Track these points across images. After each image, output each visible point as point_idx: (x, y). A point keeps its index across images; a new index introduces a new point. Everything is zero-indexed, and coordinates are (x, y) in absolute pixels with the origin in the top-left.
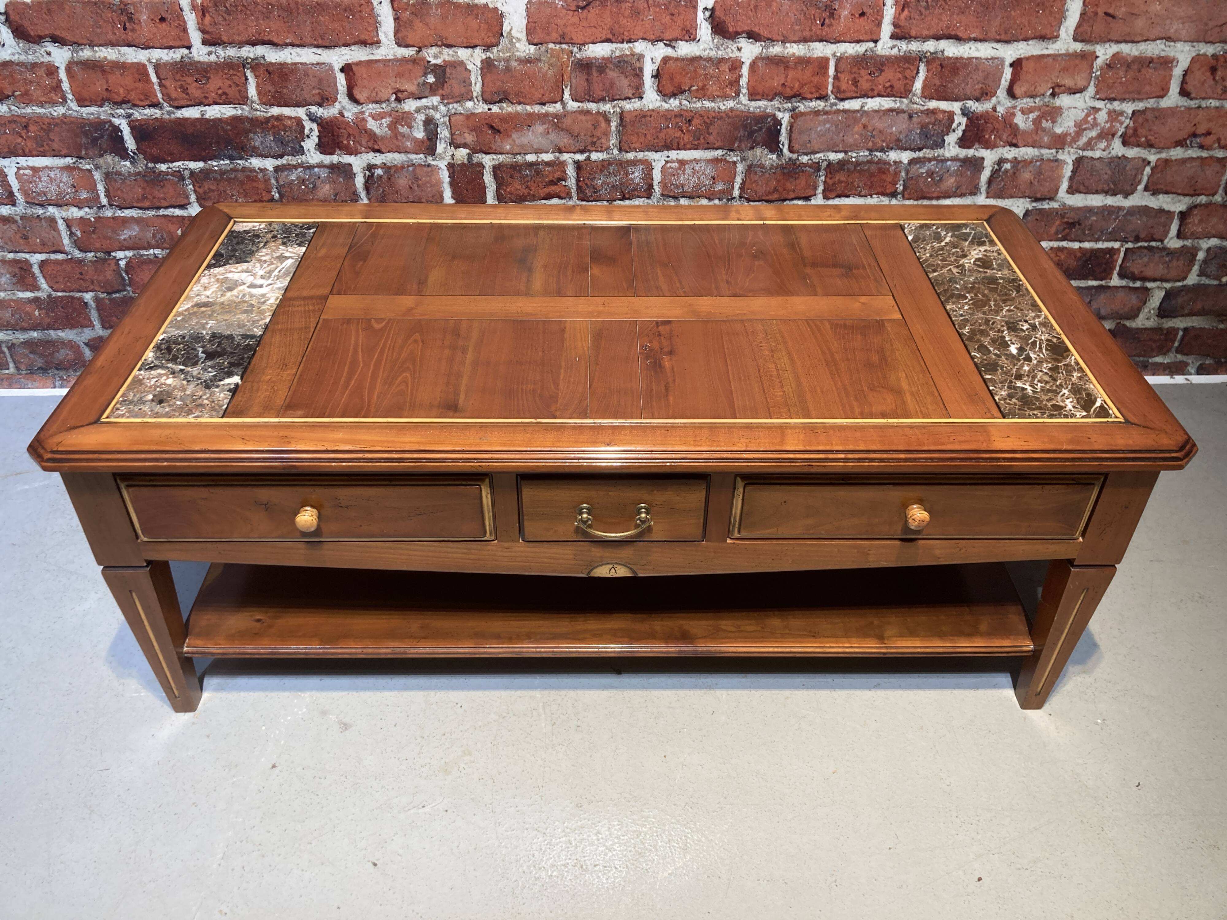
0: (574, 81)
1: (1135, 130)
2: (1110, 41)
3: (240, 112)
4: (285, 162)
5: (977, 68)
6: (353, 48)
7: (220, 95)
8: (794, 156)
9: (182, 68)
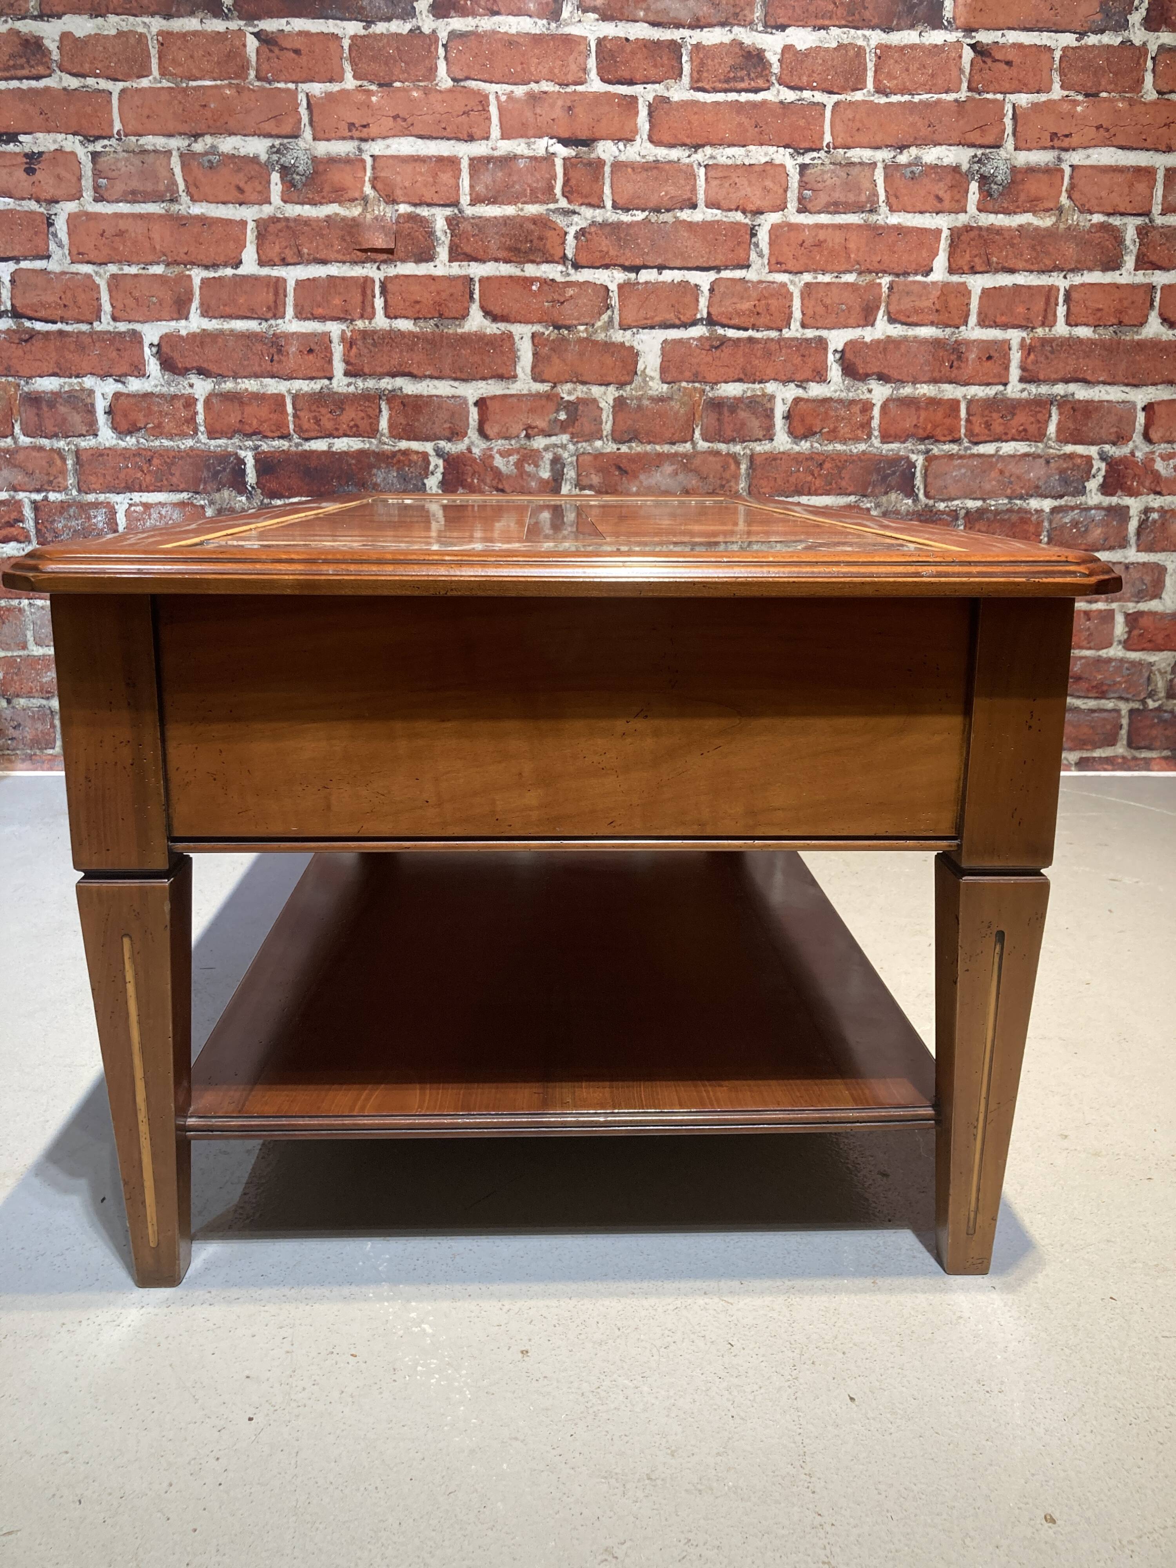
0: (705, 420)
3: (367, 446)
5: (1109, 412)
6: (489, 382)
7: (351, 427)
8: (931, 502)
9: (319, 399)
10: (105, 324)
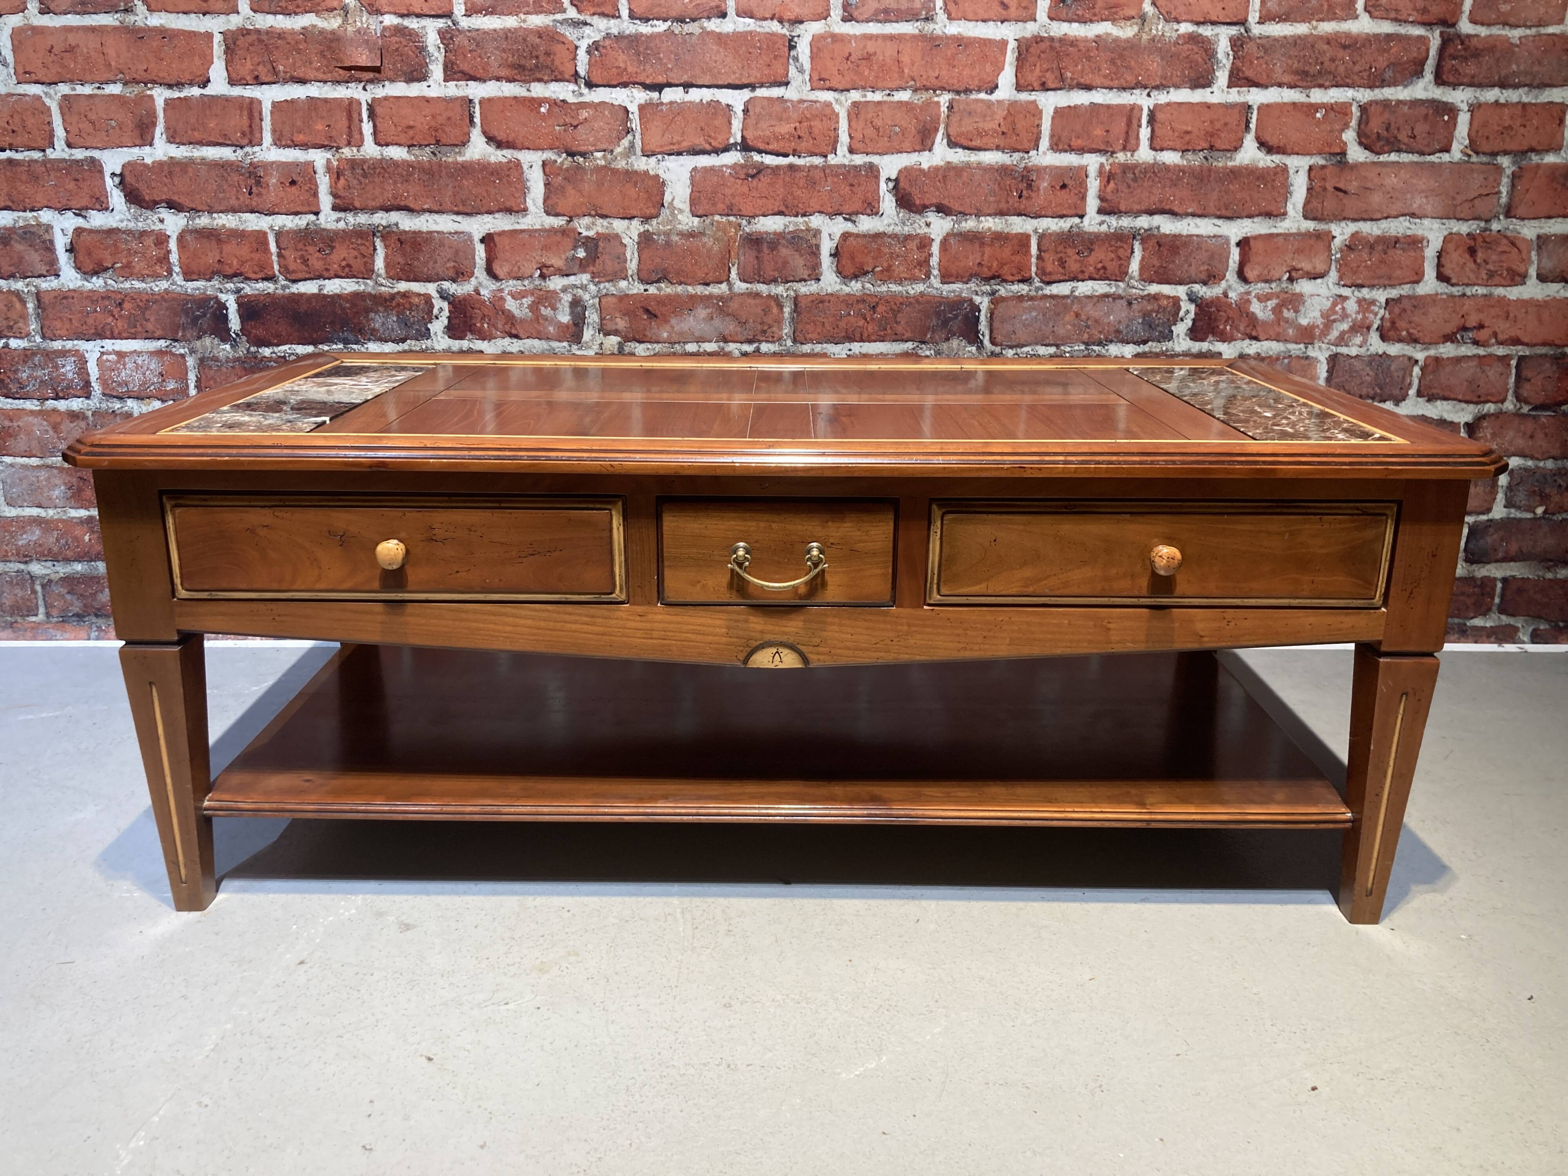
0: (742, 258)
1: (1393, 323)
2: (1344, 219)
3: (362, 287)
4: (406, 348)
5: (1199, 248)
6: (497, 215)
7: (344, 267)
8: (998, 349)
9: (306, 236)
10: (59, 151)
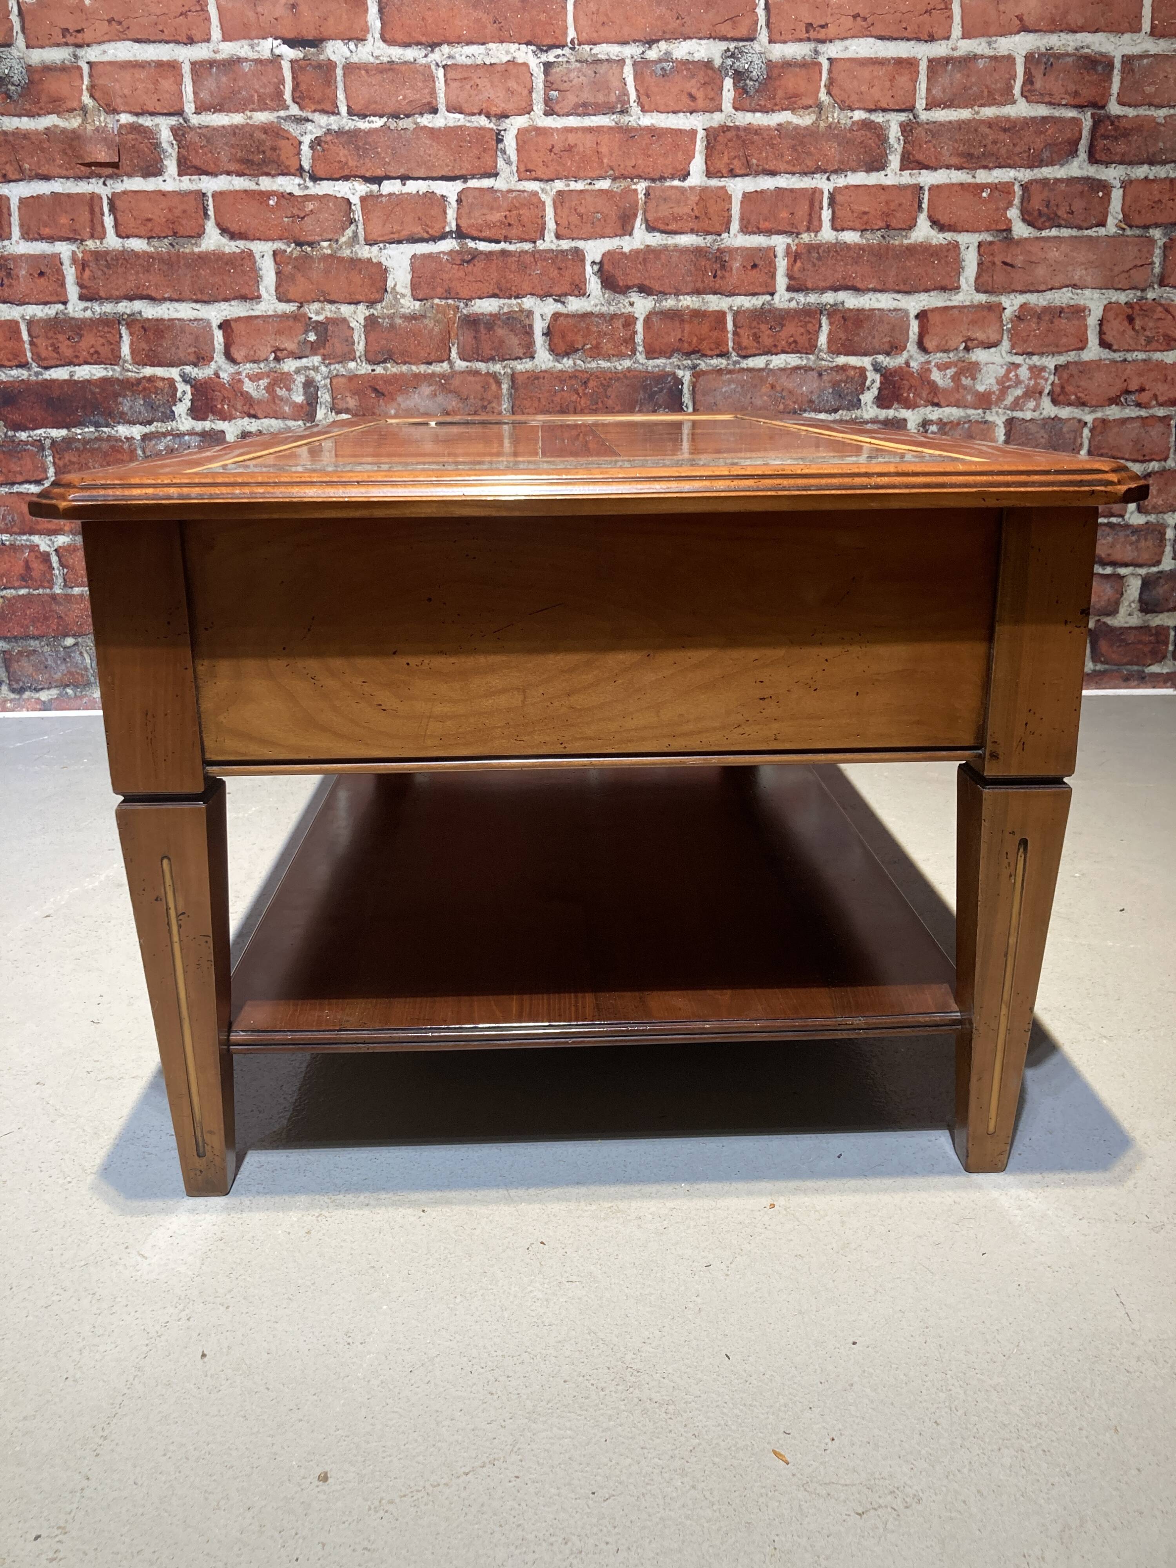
0: (461, 338)
1: (1063, 388)
2: (1013, 291)
3: (110, 373)
4: (153, 429)
5: (881, 321)
6: (233, 303)
7: (92, 354)
9: (55, 325)
